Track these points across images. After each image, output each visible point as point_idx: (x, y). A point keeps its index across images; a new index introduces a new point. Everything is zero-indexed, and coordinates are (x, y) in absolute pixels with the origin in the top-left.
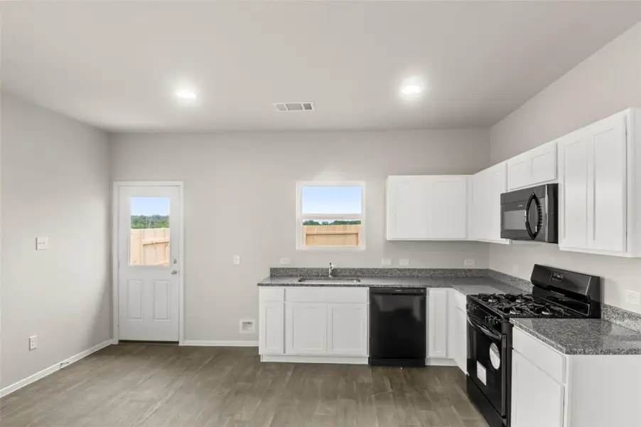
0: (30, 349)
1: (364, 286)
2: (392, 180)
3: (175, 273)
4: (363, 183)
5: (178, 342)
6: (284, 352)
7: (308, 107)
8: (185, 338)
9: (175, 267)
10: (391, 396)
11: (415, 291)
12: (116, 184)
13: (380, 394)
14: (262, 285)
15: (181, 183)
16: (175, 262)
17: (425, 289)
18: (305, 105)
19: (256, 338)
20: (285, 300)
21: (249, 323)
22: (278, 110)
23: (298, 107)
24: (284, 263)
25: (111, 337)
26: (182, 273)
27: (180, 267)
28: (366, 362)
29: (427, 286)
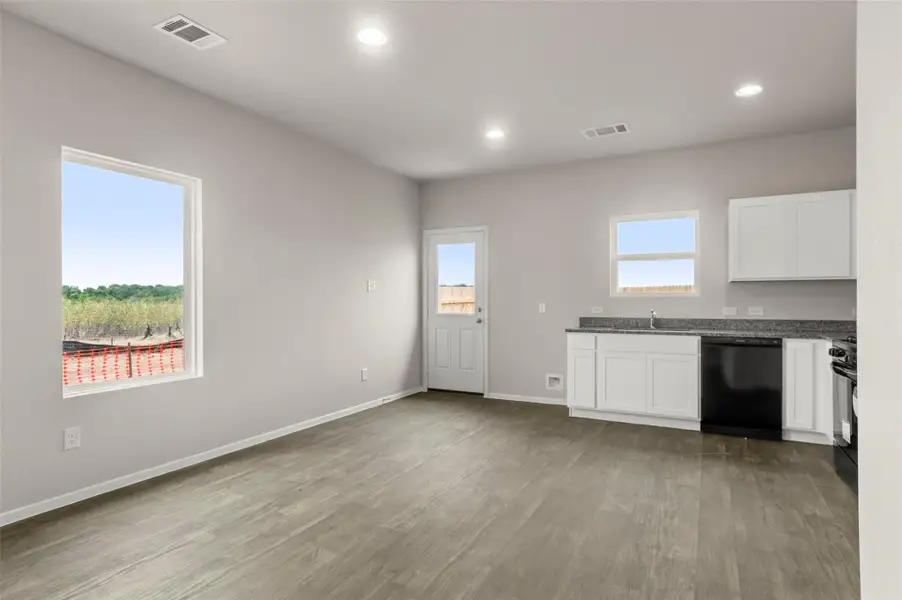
0: (362, 381)
1: (694, 334)
2: (735, 204)
3: (479, 321)
4: (696, 213)
5: (482, 394)
6: (596, 406)
7: (622, 129)
8: (490, 391)
9: (480, 316)
10: (724, 457)
11: (765, 342)
12: (427, 233)
13: (710, 454)
14: (570, 331)
15: (484, 228)
16: (480, 310)
17: (781, 339)
18: (617, 127)
19: (564, 395)
20: (596, 347)
21: (556, 379)
22: (587, 137)
23: (610, 130)
24: (596, 311)
25: (421, 384)
26: (486, 322)
27: (484, 315)
28: (697, 427)
29: (784, 336)
